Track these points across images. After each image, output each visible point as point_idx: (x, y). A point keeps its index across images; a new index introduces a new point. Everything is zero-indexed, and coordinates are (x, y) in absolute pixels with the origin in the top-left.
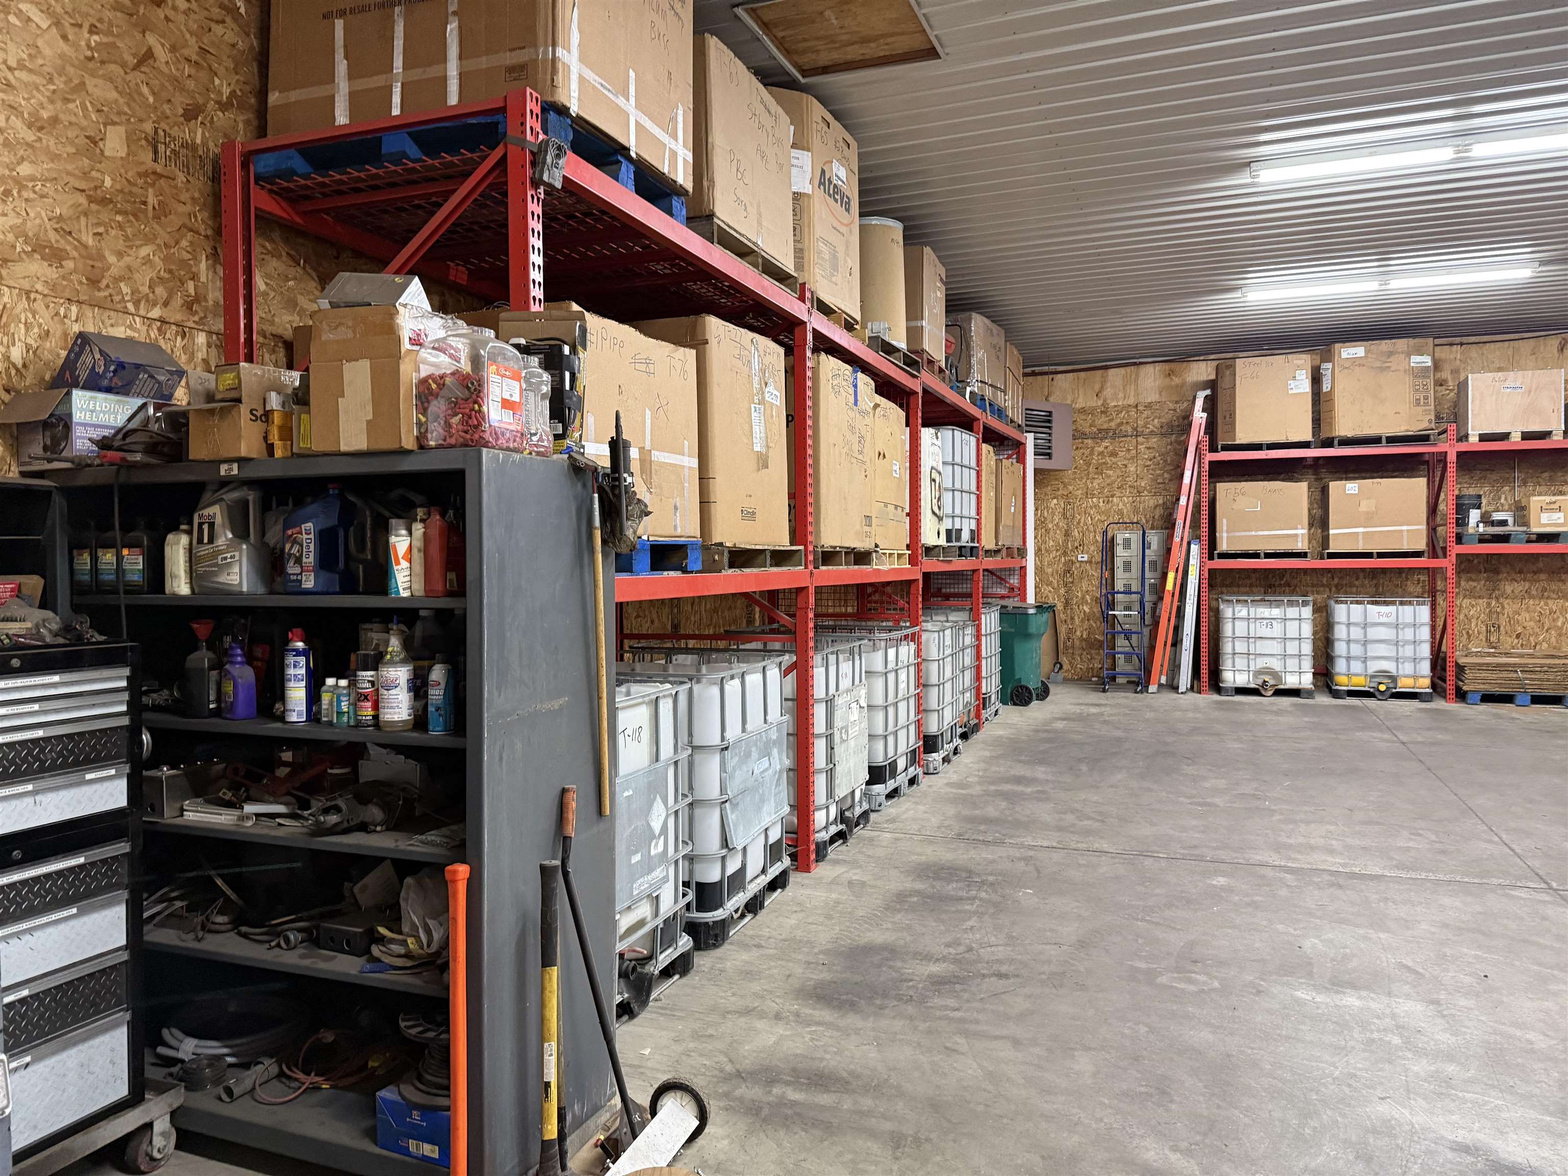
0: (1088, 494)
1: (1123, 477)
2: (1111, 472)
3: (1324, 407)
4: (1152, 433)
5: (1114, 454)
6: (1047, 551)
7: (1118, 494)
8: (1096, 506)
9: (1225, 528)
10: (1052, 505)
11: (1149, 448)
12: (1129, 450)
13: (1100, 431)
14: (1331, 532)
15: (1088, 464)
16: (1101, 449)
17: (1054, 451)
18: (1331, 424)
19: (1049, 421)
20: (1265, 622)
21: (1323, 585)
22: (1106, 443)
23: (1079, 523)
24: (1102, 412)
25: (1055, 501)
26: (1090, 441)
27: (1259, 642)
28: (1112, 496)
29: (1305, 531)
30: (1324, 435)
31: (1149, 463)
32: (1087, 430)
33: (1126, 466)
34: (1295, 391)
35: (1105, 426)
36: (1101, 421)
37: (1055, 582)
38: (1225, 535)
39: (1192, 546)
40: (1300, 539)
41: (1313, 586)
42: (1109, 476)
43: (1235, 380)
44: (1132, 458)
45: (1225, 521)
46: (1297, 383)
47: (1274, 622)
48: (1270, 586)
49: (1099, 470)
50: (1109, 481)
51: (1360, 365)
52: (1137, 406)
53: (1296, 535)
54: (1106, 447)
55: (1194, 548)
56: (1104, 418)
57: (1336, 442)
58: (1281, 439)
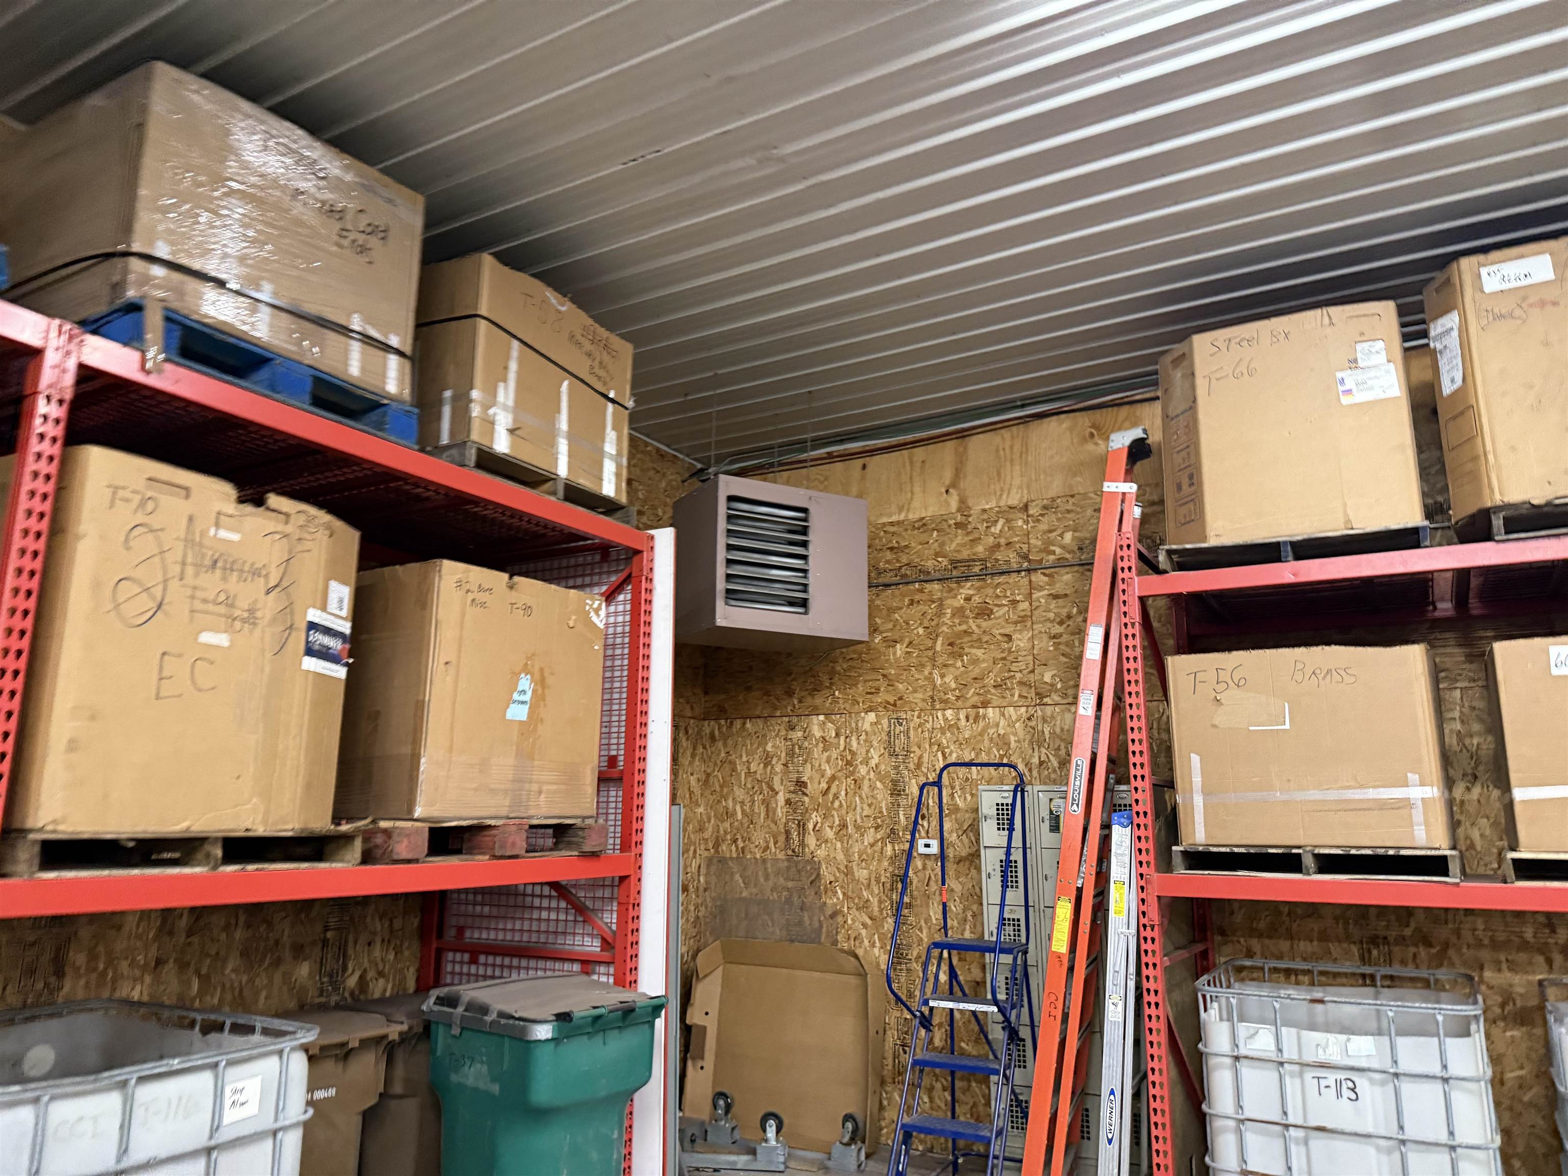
0: (937, 701)
1: (1007, 659)
2: (979, 653)
3: (1450, 436)
4: (1061, 564)
5: (984, 612)
6: (857, 828)
7: (996, 701)
8: (953, 727)
9: (1197, 780)
10: (867, 726)
11: (1056, 597)
12: (1014, 602)
13: (955, 563)
14: (1519, 794)
15: (932, 634)
16: (960, 601)
17: (813, 594)
18: (1475, 478)
19: (804, 531)
20: (1332, 1077)
21: (1524, 946)
22: (967, 589)
23: (919, 766)
24: (958, 525)
25: (872, 716)
26: (936, 586)
27: (1318, 1143)
28: (985, 704)
29: (1433, 792)
30: (1460, 511)
31: (1058, 629)
32: (930, 564)
33: (1009, 637)
34: (1360, 397)
35: (965, 554)
36: (956, 544)
37: (874, 902)
38: (1198, 800)
39: (1117, 831)
40: (1418, 815)
41: (1495, 945)
42: (975, 661)
43: (1193, 387)
44: (1022, 620)
45: (1195, 759)
46: (1359, 375)
47: (1362, 1083)
48: (1374, 941)
49: (955, 648)
50: (976, 672)
51: (1542, 304)
52: (1026, 507)
53: (1406, 804)
54: (968, 599)
55: (1121, 836)
56: (960, 538)
57: (1498, 522)
58: (1333, 528)
